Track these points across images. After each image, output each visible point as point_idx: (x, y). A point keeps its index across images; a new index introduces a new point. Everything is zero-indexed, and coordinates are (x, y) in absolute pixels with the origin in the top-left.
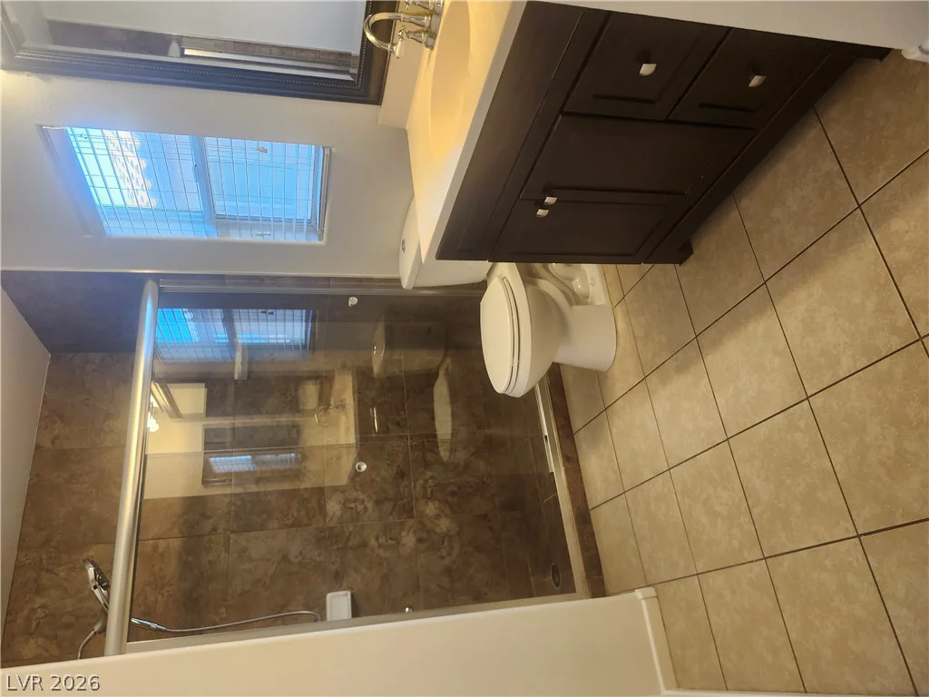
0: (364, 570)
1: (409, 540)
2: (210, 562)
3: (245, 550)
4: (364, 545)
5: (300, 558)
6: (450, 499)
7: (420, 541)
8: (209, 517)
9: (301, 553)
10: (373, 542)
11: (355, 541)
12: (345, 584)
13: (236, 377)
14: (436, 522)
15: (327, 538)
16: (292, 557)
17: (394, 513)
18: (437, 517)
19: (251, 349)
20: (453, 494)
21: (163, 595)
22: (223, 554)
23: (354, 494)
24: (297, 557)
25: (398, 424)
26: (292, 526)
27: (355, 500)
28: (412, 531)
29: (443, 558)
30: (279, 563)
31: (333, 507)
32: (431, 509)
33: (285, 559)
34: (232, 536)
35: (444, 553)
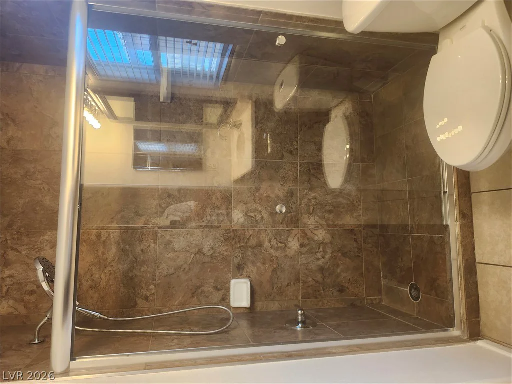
0: (259, 265)
1: (294, 245)
2: (142, 251)
3: (169, 243)
4: (260, 245)
5: (212, 252)
6: (327, 215)
7: (302, 246)
8: (140, 216)
9: (213, 248)
10: (267, 244)
11: (253, 242)
12: (245, 274)
13: (162, 100)
14: (316, 232)
15: (233, 237)
16: (206, 251)
17: (284, 223)
18: (317, 228)
19: (175, 74)
20: (330, 212)
21: (106, 273)
22: (153, 245)
23: (255, 206)
24: (209, 251)
25: (291, 152)
26: (207, 227)
27: (255, 211)
28: (296, 238)
29: (318, 260)
30: (196, 255)
31: (238, 216)
32: (311, 222)
33: (200, 252)
34: (159, 231)
35: (319, 255)
